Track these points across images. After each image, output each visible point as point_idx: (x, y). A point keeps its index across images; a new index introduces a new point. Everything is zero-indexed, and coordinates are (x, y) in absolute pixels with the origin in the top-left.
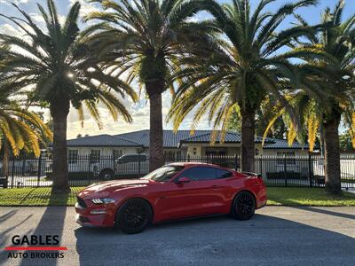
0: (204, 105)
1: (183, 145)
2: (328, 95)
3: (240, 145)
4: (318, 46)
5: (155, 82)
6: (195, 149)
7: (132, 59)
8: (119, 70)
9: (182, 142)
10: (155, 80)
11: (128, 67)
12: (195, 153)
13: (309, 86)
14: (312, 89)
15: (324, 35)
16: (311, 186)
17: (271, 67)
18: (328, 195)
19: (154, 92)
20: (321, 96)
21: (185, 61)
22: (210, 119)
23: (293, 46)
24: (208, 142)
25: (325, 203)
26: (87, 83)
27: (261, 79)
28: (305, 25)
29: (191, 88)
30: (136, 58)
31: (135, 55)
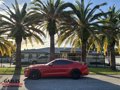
0: (69, 39)
1: (61, 53)
2: (111, 36)
3: (81, 53)
4: (107, 19)
5: (52, 31)
6: (65, 54)
7: (44, 23)
8: (40, 27)
10: (52, 30)
11: (43, 26)
12: (65, 55)
13: (105, 33)
15: (109, 16)
16: (105, 67)
17: (91, 26)
18: (111, 70)
19: (52, 35)
20: (109, 36)
21: (62, 24)
22: (71, 44)
23: (99, 19)
24: (70, 52)
25: (111, 73)
26: (28, 31)
27: (89, 30)
28: (103, 12)
29: (64, 33)
30: (46, 23)
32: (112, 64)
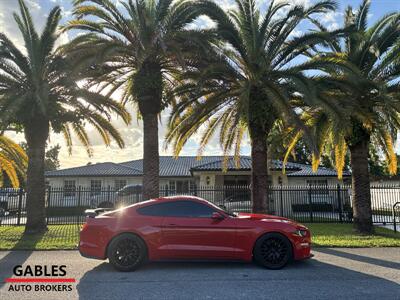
0: (211, 126)
1: (195, 173)
2: (348, 112)
3: (250, 173)
4: (339, 54)
5: (149, 99)
6: (208, 178)
7: (123, 74)
8: (111, 87)
9: (192, 170)
10: (148, 97)
11: (121, 83)
12: (208, 183)
14: (330, 105)
15: (347, 42)
16: (341, 221)
19: (150, 113)
21: (189, 75)
22: (222, 141)
23: (310, 56)
24: (220, 170)
26: (73, 102)
27: (270, 94)
28: (323, 30)
29: (194, 104)
30: (129, 72)
31: (126, 69)
32: (358, 210)
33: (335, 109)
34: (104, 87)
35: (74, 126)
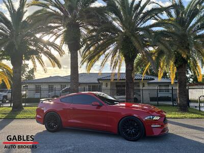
4: (172, 19)
6: (107, 84)
8: (55, 37)
9: (99, 80)
11: (59, 36)
12: (107, 86)
14: (164, 45)
16: (173, 105)
17: (141, 33)
27: (133, 40)
31: (61, 28)
33: (166, 47)
34: (51, 37)
35: (36, 57)
